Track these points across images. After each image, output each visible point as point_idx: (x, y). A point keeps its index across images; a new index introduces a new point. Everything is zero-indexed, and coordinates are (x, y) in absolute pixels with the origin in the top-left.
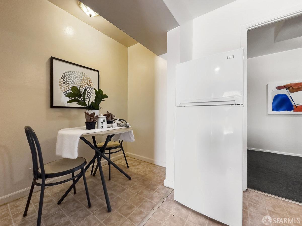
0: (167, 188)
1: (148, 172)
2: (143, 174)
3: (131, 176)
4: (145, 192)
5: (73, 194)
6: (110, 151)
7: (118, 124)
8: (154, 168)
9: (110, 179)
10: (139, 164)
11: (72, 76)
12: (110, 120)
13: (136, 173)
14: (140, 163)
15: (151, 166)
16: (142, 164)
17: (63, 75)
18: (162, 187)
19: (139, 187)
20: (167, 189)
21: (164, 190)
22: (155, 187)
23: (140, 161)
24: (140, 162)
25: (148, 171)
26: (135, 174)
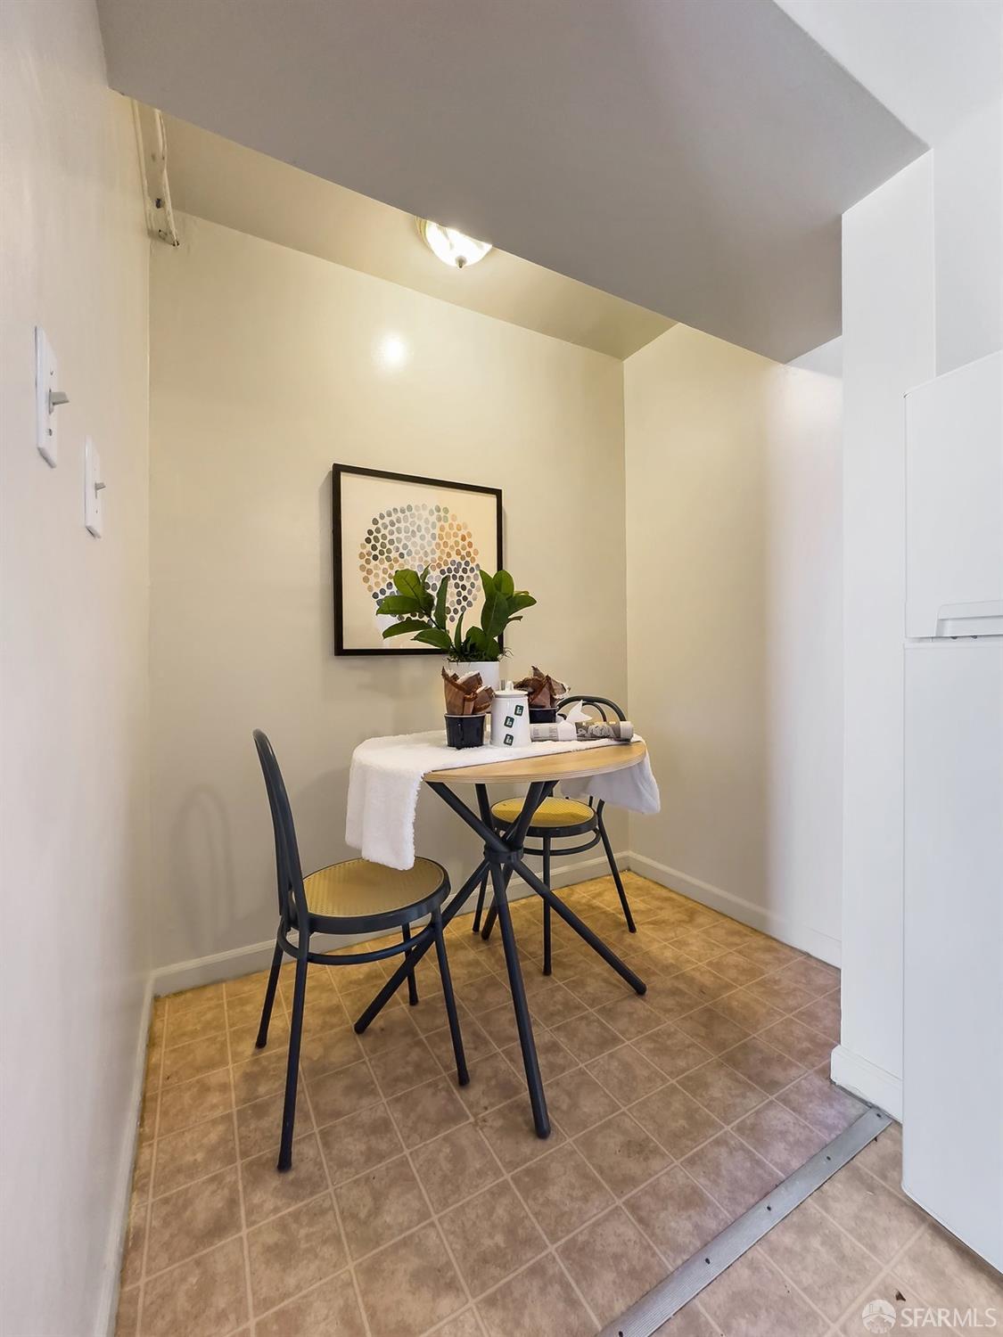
0: (849, 1101)
1: (733, 973)
2: (707, 980)
3: (643, 979)
4: (719, 1086)
5: (408, 1004)
6: (546, 844)
7: (578, 726)
8: (768, 957)
9: (547, 971)
10: (685, 918)
11: (402, 525)
12: (543, 707)
13: (672, 965)
14: (691, 915)
15: (754, 945)
16: (701, 920)
17: (373, 528)
18: (819, 1082)
19: (688, 1047)
20: (854, 1109)
21: (831, 1106)
22: (777, 1073)
23: (691, 905)
24: (692, 909)
25: (736, 966)
26: (666, 969)
